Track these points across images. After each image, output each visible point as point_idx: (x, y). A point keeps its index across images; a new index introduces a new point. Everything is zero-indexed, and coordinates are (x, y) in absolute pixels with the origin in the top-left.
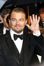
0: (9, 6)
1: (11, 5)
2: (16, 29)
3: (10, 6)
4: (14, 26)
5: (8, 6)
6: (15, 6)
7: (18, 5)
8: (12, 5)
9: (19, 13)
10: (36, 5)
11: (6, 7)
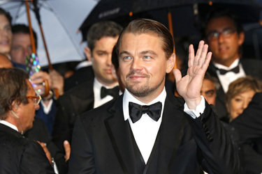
0: (112, 12)
1: (117, 10)
2: (131, 84)
3: (115, 14)
4: (127, 76)
5: (106, 14)
6: (131, 14)
7: (139, 9)
8: (120, 11)
9: (140, 34)
10: (196, 12)
11: (101, 16)
